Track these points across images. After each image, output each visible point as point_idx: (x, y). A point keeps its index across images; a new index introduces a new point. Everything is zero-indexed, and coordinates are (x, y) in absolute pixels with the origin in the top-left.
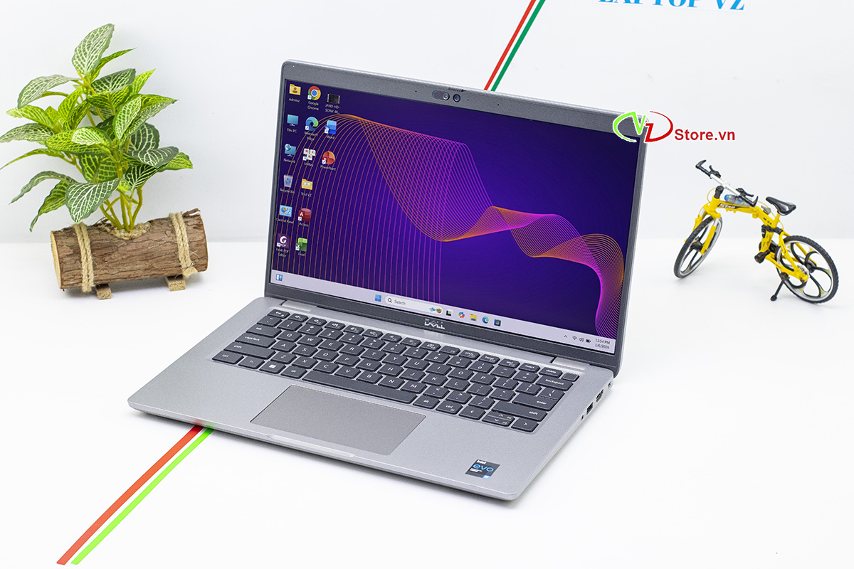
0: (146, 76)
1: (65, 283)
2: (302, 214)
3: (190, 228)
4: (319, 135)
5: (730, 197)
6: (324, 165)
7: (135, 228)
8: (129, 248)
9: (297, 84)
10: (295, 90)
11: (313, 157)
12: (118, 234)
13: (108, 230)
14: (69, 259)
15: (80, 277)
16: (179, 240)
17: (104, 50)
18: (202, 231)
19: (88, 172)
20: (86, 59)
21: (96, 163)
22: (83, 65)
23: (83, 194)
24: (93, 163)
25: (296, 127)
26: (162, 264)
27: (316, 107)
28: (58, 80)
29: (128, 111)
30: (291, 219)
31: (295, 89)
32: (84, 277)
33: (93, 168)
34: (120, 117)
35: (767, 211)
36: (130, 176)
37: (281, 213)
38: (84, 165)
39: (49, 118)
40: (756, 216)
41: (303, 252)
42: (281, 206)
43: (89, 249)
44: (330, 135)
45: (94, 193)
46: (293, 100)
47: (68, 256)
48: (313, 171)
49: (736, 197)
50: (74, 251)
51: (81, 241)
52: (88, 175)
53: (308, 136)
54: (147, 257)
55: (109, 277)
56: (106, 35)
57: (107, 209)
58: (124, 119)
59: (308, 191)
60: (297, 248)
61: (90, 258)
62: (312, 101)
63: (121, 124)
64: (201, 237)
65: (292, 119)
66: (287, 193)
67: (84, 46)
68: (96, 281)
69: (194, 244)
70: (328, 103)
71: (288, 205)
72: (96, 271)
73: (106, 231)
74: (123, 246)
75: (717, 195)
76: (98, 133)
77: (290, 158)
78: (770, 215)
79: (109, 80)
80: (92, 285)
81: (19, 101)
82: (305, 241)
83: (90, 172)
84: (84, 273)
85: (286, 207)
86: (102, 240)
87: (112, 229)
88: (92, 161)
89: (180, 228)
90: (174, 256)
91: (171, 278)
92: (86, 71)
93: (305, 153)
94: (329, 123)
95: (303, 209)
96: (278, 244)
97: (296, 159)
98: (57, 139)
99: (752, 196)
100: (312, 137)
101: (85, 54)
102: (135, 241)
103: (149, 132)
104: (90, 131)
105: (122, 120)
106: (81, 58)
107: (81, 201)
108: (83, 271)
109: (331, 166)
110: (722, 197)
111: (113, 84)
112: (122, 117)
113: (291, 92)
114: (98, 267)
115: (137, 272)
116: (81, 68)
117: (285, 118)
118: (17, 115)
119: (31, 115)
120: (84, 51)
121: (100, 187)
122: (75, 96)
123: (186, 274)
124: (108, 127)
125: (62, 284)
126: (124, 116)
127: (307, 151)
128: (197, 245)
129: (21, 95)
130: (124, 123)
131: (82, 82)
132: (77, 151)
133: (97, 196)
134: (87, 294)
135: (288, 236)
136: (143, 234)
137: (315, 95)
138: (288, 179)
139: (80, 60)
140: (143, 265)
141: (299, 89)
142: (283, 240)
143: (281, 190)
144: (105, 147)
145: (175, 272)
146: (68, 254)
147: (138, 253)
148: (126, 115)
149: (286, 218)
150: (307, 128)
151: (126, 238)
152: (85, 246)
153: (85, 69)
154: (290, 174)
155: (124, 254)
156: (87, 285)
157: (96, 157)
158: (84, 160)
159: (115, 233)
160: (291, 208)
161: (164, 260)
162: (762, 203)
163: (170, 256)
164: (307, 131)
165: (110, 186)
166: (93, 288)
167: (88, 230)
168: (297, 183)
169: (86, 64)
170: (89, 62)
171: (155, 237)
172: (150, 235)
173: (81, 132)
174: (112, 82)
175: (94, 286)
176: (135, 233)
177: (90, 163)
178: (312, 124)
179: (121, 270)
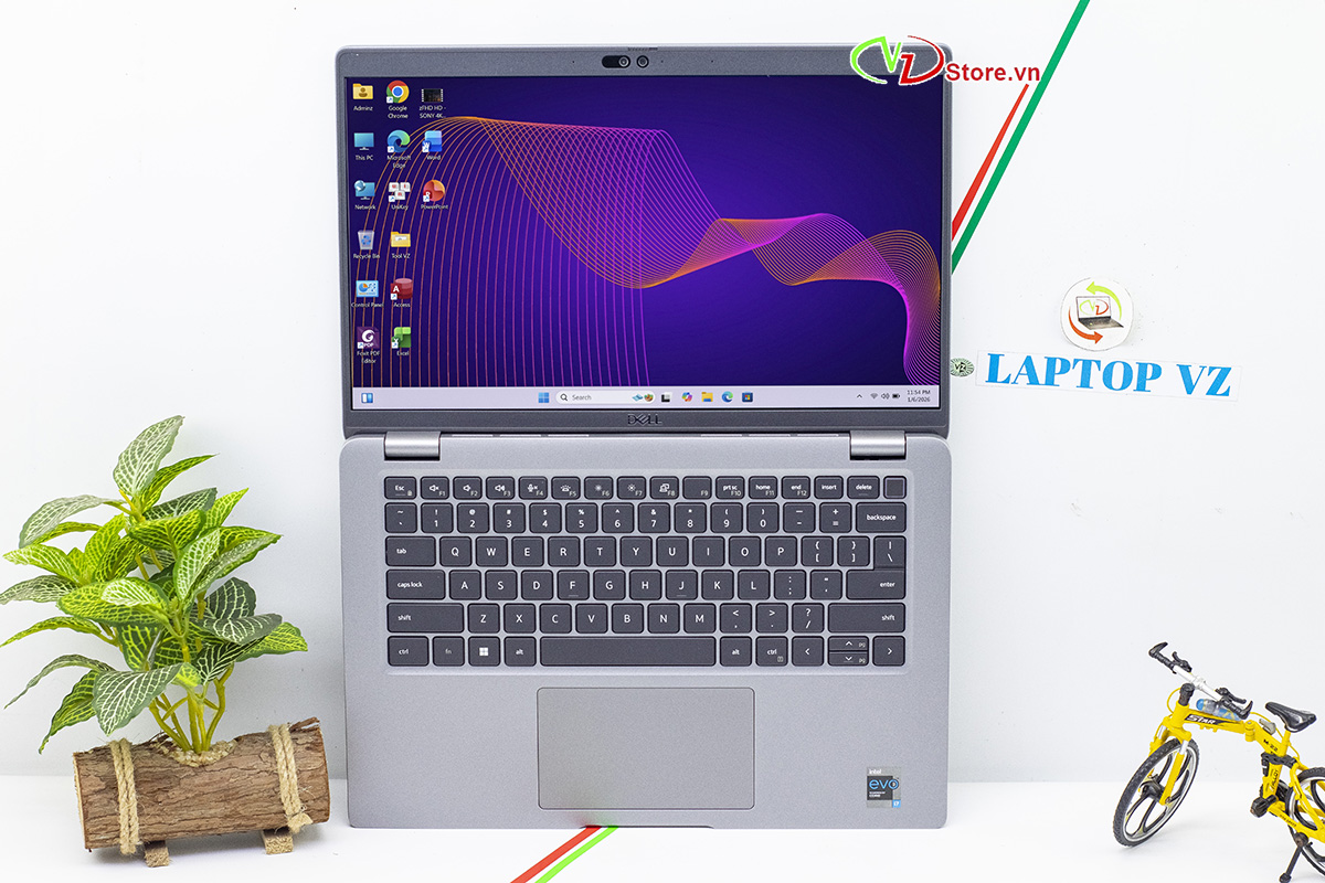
0: (233, 500)
1: (91, 838)
2: (396, 289)
3: (301, 749)
4: (413, 157)
5: (1206, 703)
6: (428, 204)
7: (211, 749)
8: (197, 781)
9: (364, 81)
10: (362, 92)
11: (407, 194)
12: (181, 758)
13: (166, 750)
14: (99, 796)
15: (116, 828)
16: (281, 768)
17: (163, 456)
18: (320, 754)
19: (133, 655)
20: (135, 471)
21: (146, 641)
22: (131, 480)
23: (121, 688)
24: (142, 639)
25: (371, 151)
26: (253, 808)
27: (404, 112)
28: (86, 502)
29: (199, 552)
30: (378, 300)
31: (363, 90)
32: (122, 828)
33: (141, 647)
34: (185, 564)
35: (1269, 729)
36: (202, 662)
37: (359, 294)
38: (127, 642)
39: (72, 566)
40: (1253, 737)
41: (405, 350)
42: (359, 283)
43: (131, 781)
44: (432, 154)
45: (137, 686)
46: (361, 108)
47: (97, 792)
48: (409, 215)
49: (1217, 703)
50: (107, 786)
51: (120, 768)
52: (132, 658)
53: (393, 161)
54: (228, 795)
55: (164, 828)
56: (169, 432)
57: (165, 718)
58: (191, 567)
59: (402, 250)
60: (394, 345)
61: (133, 796)
62: (394, 104)
63: (186, 575)
64: (318, 764)
65: (363, 139)
66: (366, 260)
67: (133, 450)
68: (144, 835)
69: (306, 775)
70: (423, 104)
71: (371, 278)
72: (142, 819)
73: (161, 752)
74: (187, 777)
75: (1184, 700)
76: (148, 589)
77: (366, 203)
78: (1276, 735)
79: (174, 506)
80: (136, 841)
81: (23, 535)
82: (407, 330)
83: (138, 655)
84: (123, 821)
85: (368, 283)
86: (155, 767)
87: (173, 750)
88: (140, 635)
89: (284, 748)
90: (274, 795)
91: (270, 832)
92: (134, 489)
93: (391, 189)
94: (429, 134)
95: (398, 281)
96: (359, 344)
97: (375, 203)
98: (79, 597)
99: (1243, 702)
100: (402, 162)
101: (135, 462)
102: (208, 769)
103: (239, 593)
104: (134, 584)
105: (188, 568)
106: (127, 469)
107: (117, 700)
108: (121, 817)
109: (439, 203)
110: (1193, 701)
111: (179, 512)
112: (189, 564)
113: (356, 96)
114: (145, 811)
115: (211, 821)
116: (127, 486)
117: (351, 140)
118: (20, 560)
119: (44, 562)
120: (133, 457)
121: (148, 677)
122: (114, 527)
123: (295, 825)
124: (167, 579)
125: (87, 840)
126: (192, 562)
127: (394, 187)
128: (312, 776)
129: (26, 526)
130: (191, 572)
131: (127, 506)
132: (115, 619)
133: (143, 690)
134: (130, 858)
135: (376, 328)
136: (222, 758)
137: (399, 94)
138: (366, 238)
139: (125, 472)
140: (220, 810)
141: (369, 90)
142: (367, 337)
143: (355, 256)
144: (160, 612)
145: (275, 822)
146: (98, 788)
147: (214, 788)
148: (195, 560)
149: (369, 300)
150: (391, 149)
151: (193, 765)
152: (125, 775)
153: (133, 486)
154: (369, 228)
155: (191, 790)
156: (129, 841)
157: (146, 629)
158: (127, 635)
159: (177, 756)
160: (376, 282)
161: (256, 801)
162: (1259, 713)
163: (266, 795)
164: (392, 154)
165: (164, 675)
166: (138, 847)
167: (132, 750)
168: (382, 241)
169: (134, 478)
170: (140, 475)
171: (242, 762)
172: (234, 760)
173: (118, 586)
174: (177, 508)
175: (141, 843)
176: (208, 757)
177: (136, 640)
178: (399, 141)
179: (186, 817)
